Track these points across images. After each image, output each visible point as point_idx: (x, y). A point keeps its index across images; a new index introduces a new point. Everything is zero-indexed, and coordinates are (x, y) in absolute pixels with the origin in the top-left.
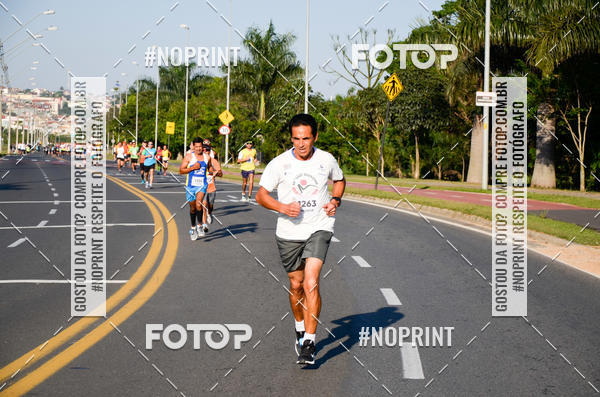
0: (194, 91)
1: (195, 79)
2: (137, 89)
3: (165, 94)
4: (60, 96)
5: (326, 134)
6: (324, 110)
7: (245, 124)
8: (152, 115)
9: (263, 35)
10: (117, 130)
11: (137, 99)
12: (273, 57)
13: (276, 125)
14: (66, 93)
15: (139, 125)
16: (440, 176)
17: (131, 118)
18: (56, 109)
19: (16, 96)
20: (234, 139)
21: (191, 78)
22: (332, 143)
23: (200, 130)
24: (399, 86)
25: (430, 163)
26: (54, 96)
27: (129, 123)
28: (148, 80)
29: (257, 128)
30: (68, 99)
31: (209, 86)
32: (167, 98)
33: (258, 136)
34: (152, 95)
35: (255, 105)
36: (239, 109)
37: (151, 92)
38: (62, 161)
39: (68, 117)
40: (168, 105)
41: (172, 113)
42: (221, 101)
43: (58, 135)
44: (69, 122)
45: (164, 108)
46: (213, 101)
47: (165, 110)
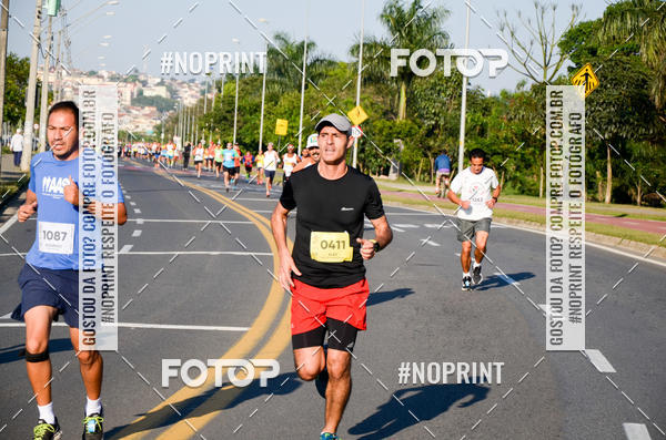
0: (314, 78)
1: (313, 64)
2: (237, 76)
3: (274, 82)
4: (134, 81)
5: (487, 140)
6: (485, 109)
7: (379, 124)
8: (257, 109)
9: (407, 8)
10: (209, 128)
11: (236, 88)
12: (419, 38)
13: (420, 127)
14: (142, 78)
15: (238, 122)
16: (639, 200)
17: (228, 112)
18: (129, 98)
19: (79, 80)
20: (364, 144)
21: (309, 62)
22: (495, 153)
24: (594, 81)
25: (627, 183)
26: (125, 81)
27: (225, 118)
29: (395, 129)
30: (144, 86)
31: (331, 73)
32: (277, 87)
33: (395, 141)
34: (258, 83)
35: (393, 100)
36: (372, 104)
37: (256, 80)
38: (139, 166)
39: (143, 108)
40: (278, 97)
41: (283, 108)
42: (348, 94)
43: (131, 132)
44: (145, 115)
45: (271, 100)
46: (337, 93)
47: (273, 103)
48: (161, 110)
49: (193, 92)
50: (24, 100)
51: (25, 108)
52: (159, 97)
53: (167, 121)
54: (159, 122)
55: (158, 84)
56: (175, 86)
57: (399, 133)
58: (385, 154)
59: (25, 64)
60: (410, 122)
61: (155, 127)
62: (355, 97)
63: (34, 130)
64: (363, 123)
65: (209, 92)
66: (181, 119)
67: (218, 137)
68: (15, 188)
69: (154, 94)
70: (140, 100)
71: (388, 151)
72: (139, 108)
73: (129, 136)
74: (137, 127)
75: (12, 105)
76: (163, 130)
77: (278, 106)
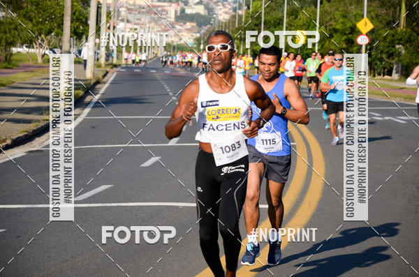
11: (262, 5)
18: (173, 16)
20: (371, 49)
29: (396, 37)
30: (186, 5)
33: (397, 46)
35: (394, 12)
36: (377, 16)
38: (182, 72)
39: (185, 23)
40: (298, 12)
41: (302, 21)
42: (356, 8)
43: (175, 44)
44: (187, 29)
45: (292, 15)
46: (347, 7)
47: (294, 17)
48: (200, 25)
49: (227, 10)
50: (87, 19)
51: (88, 25)
52: (197, 14)
53: (205, 34)
54: (198, 35)
55: (198, 4)
56: (212, 5)
57: (400, 40)
58: (388, 58)
60: (409, 30)
61: (195, 39)
62: (362, 10)
63: (96, 44)
64: (369, 32)
65: (239, 9)
68: (81, 93)
69: (194, 12)
70: (182, 17)
71: (391, 55)
72: (182, 24)
73: (174, 48)
74: (181, 39)
75: (77, 24)
76: (202, 42)
77: (298, 19)
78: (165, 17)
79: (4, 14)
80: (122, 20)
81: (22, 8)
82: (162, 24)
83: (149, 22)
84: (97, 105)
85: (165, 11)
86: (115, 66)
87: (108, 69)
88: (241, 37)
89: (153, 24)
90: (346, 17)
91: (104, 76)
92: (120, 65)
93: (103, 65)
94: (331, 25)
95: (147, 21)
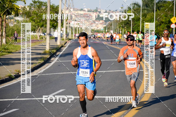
0: (158, 8)
1: (158, 3)
2: (132, 8)
3: (144, 9)
4: (96, 12)
8: (139, 19)
10: (123, 27)
14: (99, 10)
15: (132, 24)
18: (94, 18)
19: (77, 12)
21: (157, 2)
23: (161, 26)
26: (93, 12)
27: (128, 23)
28: (137, 3)
30: (100, 13)
31: (165, 5)
32: (146, 11)
34: (139, 10)
37: (138, 9)
38: (98, 41)
39: (99, 21)
40: (146, 15)
41: (148, 19)
42: (171, 12)
43: (95, 29)
44: (100, 23)
45: (144, 16)
46: (167, 12)
47: (145, 17)
48: (106, 22)
51: (58, 23)
53: (108, 25)
54: (105, 26)
55: (105, 12)
59: (57, 7)
62: (173, 14)
66: (113, 24)
67: (126, 30)
68: (55, 51)
69: (103, 16)
70: (99, 18)
72: (98, 21)
73: (95, 31)
74: (98, 28)
75: (54, 22)
76: (107, 28)
77: (146, 18)
78: (91, 18)
79: (23, 19)
80: (73, 20)
81: (31, 16)
82: (90, 21)
83: (85, 21)
84: (61, 56)
85: (91, 16)
86: (70, 39)
87: (67, 41)
88: (123, 26)
89: (86, 21)
90: (166, 17)
91: (65, 44)
92: (72, 39)
93: (65, 39)
94: (161, 20)
95: (83, 20)
